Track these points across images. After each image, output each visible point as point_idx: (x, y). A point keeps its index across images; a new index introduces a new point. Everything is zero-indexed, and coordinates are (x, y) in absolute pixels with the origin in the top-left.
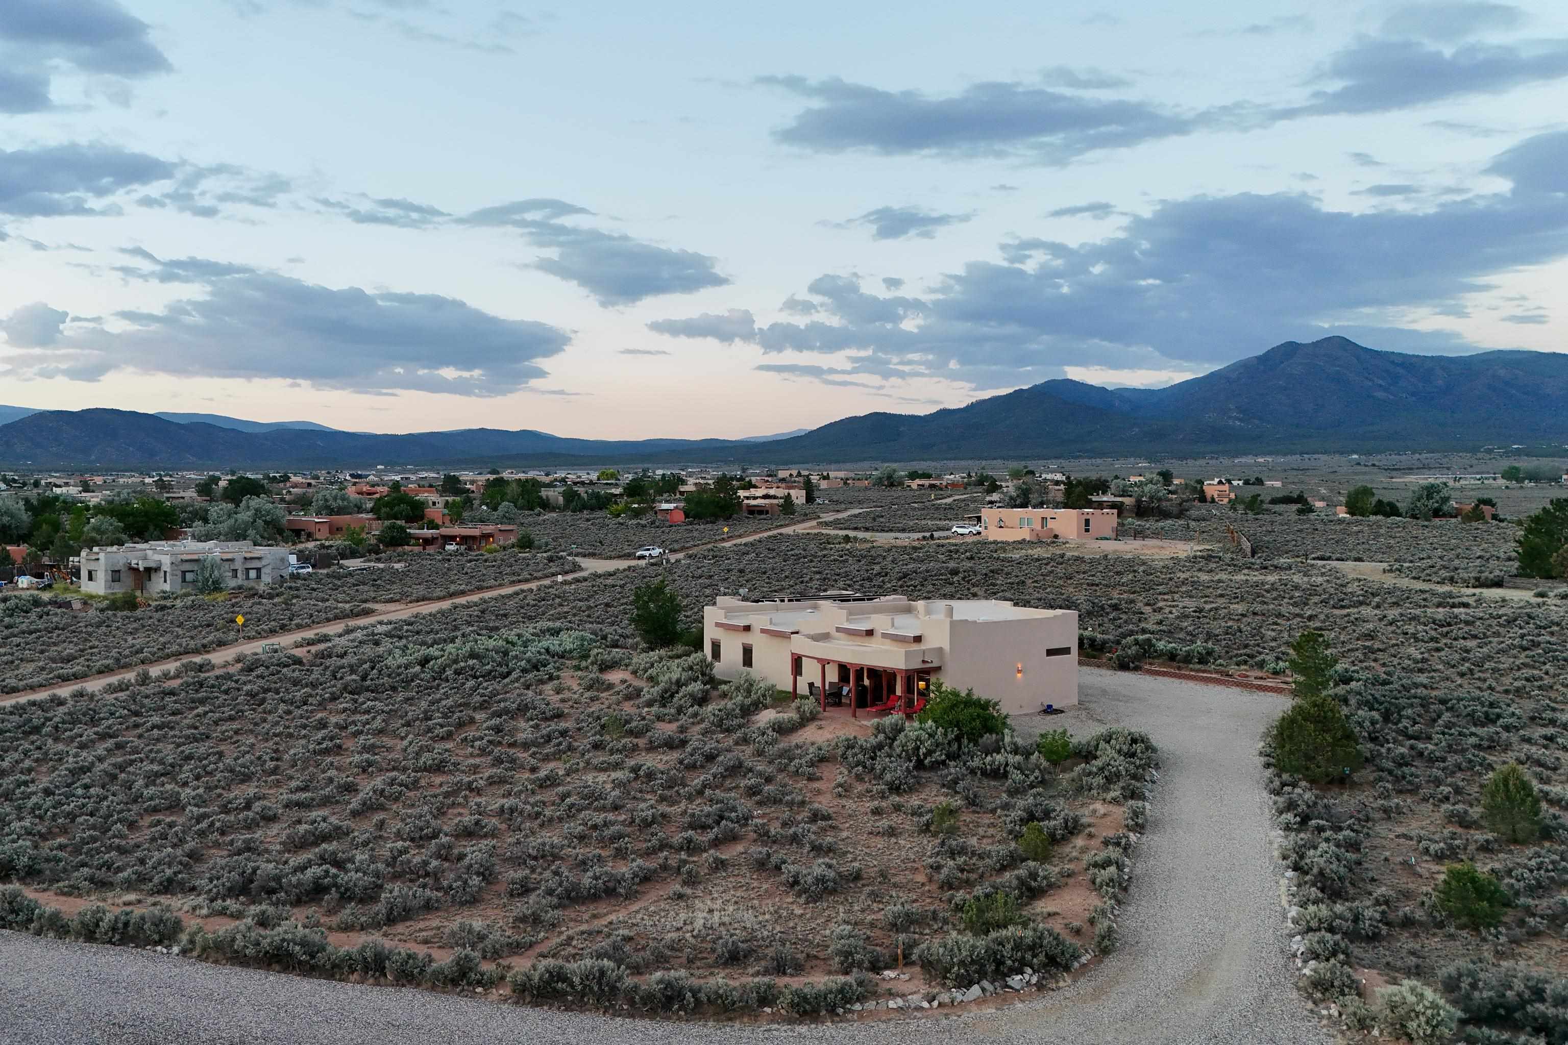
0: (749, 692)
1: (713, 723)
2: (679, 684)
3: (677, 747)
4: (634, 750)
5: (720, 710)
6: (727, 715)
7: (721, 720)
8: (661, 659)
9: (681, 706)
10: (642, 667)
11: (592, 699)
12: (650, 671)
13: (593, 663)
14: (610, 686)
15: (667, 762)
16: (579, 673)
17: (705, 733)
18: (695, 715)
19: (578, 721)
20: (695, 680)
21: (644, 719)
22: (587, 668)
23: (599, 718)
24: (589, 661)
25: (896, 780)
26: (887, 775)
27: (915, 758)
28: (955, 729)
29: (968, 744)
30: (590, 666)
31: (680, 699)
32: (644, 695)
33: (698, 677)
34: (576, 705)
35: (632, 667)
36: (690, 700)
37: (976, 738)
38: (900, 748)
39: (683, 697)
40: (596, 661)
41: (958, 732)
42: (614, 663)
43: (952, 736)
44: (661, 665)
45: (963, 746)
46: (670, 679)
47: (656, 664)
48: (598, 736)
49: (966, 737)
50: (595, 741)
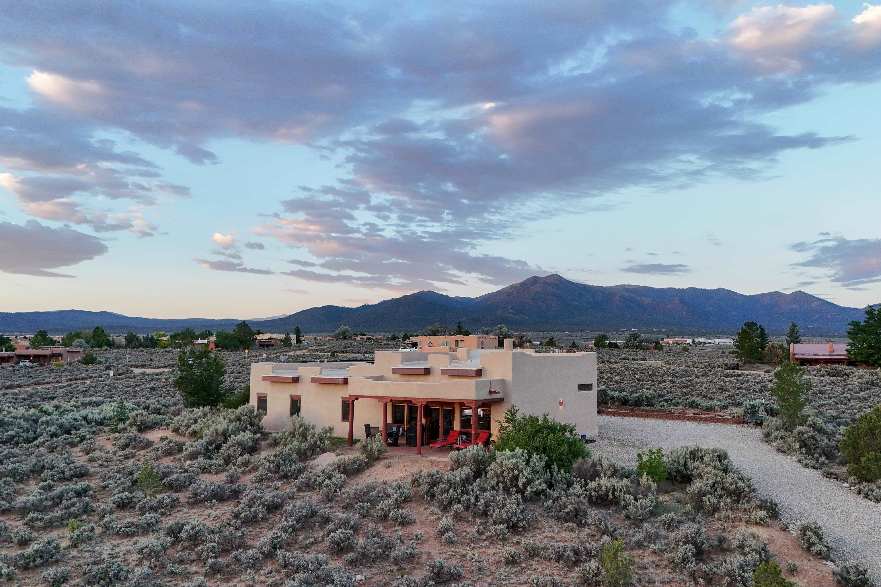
0: (304, 437)
1: (269, 470)
2: (226, 435)
3: (228, 499)
4: (172, 507)
5: (275, 456)
6: (285, 460)
7: (278, 466)
8: (205, 415)
9: (229, 456)
10: (184, 424)
11: (127, 457)
12: (193, 427)
13: (131, 425)
14: (149, 444)
15: (217, 517)
16: (116, 435)
17: (261, 480)
18: (246, 464)
19: (104, 478)
20: (244, 430)
21: (186, 471)
22: (125, 429)
23: (131, 473)
24: (128, 422)
25: (512, 516)
26: (497, 511)
27: (514, 489)
28: (544, 455)
29: (559, 471)
30: (128, 428)
31: (229, 449)
32: (186, 449)
33: (246, 427)
34: (105, 464)
35: (174, 425)
36: (239, 449)
37: (565, 464)
38: (496, 479)
39: (232, 446)
40: (135, 422)
41: (547, 458)
42: (154, 424)
43: (543, 463)
44: (205, 420)
45: (555, 474)
46: (216, 431)
47: (199, 420)
48: (126, 493)
49: (555, 463)
50: (121, 498)
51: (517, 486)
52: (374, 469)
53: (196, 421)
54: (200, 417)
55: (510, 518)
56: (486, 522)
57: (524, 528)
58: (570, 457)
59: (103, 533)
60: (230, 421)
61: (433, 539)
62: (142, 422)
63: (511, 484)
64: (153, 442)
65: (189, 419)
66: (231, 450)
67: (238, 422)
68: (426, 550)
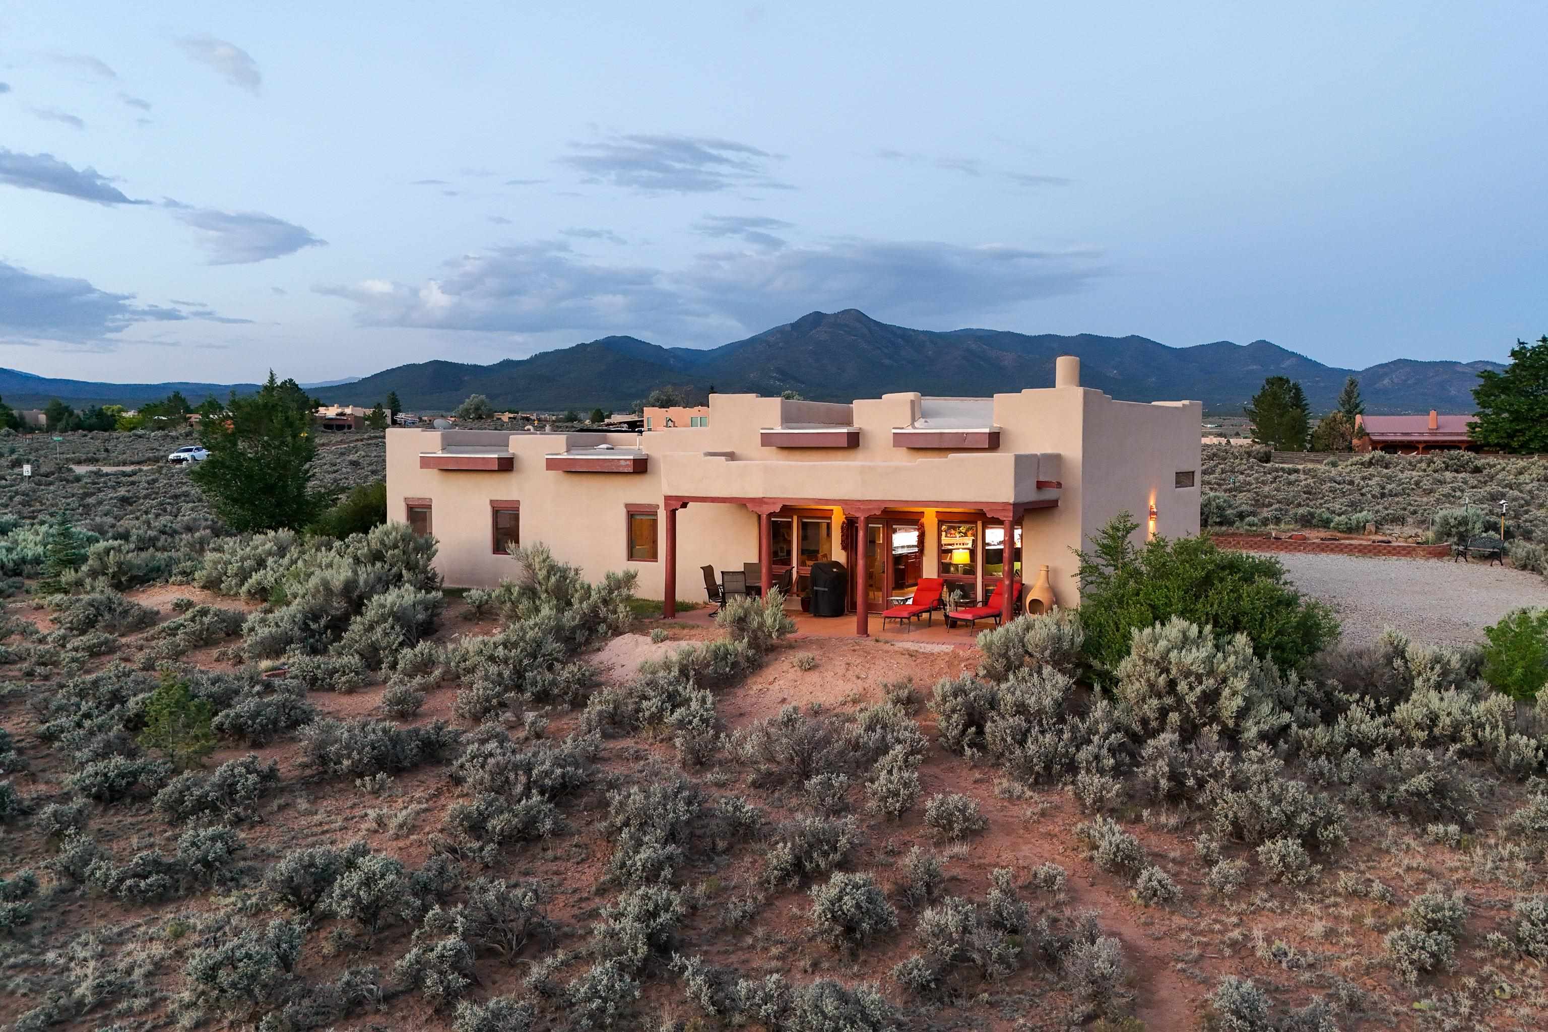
0: (561, 597)
1: (499, 682)
2: (354, 594)
3: (415, 767)
4: (264, 796)
6: (532, 656)
7: (519, 673)
8: (282, 551)
9: (374, 648)
10: (231, 570)
11: (94, 652)
12: (256, 577)
13: (94, 574)
14: (148, 619)
16: (58, 597)
17: (490, 710)
18: (426, 665)
19: (43, 712)
20: (398, 580)
21: (269, 688)
22: (79, 584)
23: (117, 698)
24: (84, 568)
30: (88, 581)
31: (371, 628)
32: (252, 629)
33: (399, 577)
34: (39, 670)
35: (204, 572)
36: (397, 628)
38: (1154, 702)
39: (377, 623)
40: (105, 567)
42: (152, 570)
44: (286, 561)
46: (325, 585)
47: (270, 561)
48: (118, 760)
50: (105, 775)
52: (770, 673)
53: (261, 564)
54: (270, 553)
59: (63, 891)
60: (357, 561)
62: (120, 567)
64: (158, 613)
65: (243, 560)
66: (379, 630)
67: (378, 565)
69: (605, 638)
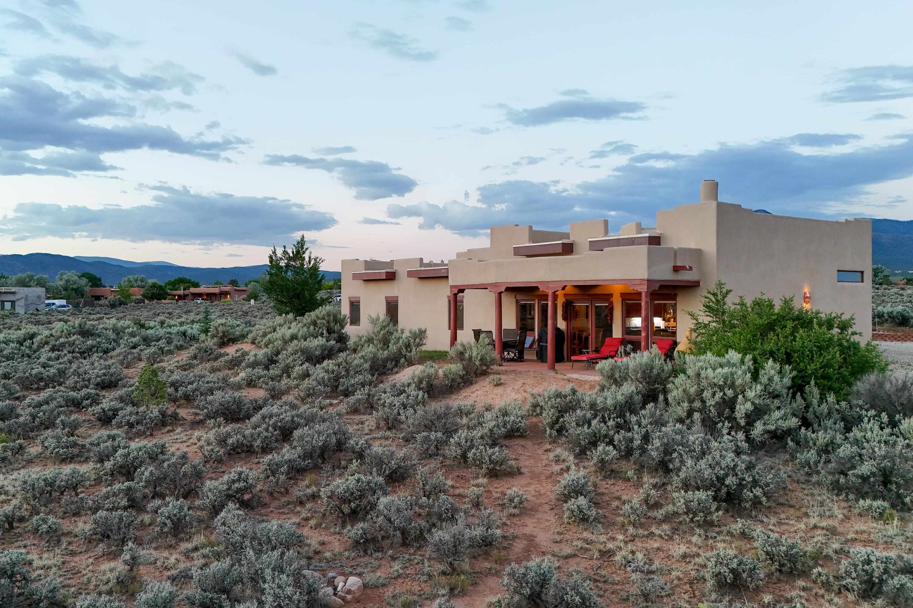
0: (386, 342)
14: (219, 357)
17: (308, 395)
25: (727, 475)
26: (689, 462)
27: (726, 423)
28: (787, 368)
29: (822, 398)
37: (836, 385)
38: (686, 404)
41: (794, 373)
42: (240, 336)
43: (787, 381)
45: (815, 402)
49: (813, 382)
51: (731, 419)
52: (475, 387)
53: (274, 330)
54: (281, 324)
55: (721, 480)
56: (664, 484)
57: (756, 502)
58: (845, 372)
61: (547, 507)
62: (224, 334)
63: (720, 415)
64: (227, 354)
65: (268, 328)
66: (291, 359)
68: (527, 530)
69: (403, 367)
